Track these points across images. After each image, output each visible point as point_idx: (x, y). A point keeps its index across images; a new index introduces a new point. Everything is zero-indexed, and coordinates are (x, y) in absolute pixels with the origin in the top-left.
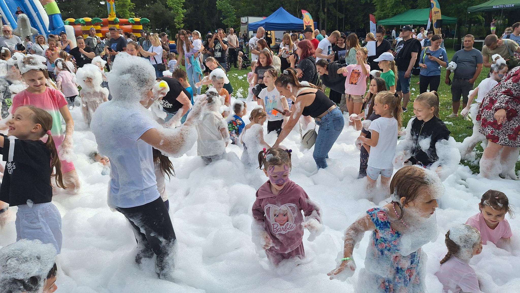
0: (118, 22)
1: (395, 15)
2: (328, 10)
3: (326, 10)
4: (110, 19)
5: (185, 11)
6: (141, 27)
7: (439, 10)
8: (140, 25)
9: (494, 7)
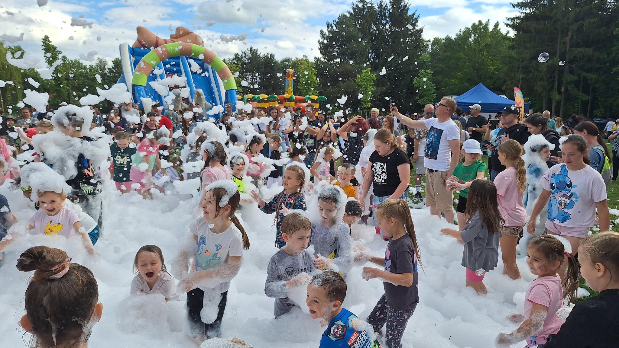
0: (294, 100)
2: (566, 90)
3: (563, 90)
5: (375, 88)
8: (317, 103)
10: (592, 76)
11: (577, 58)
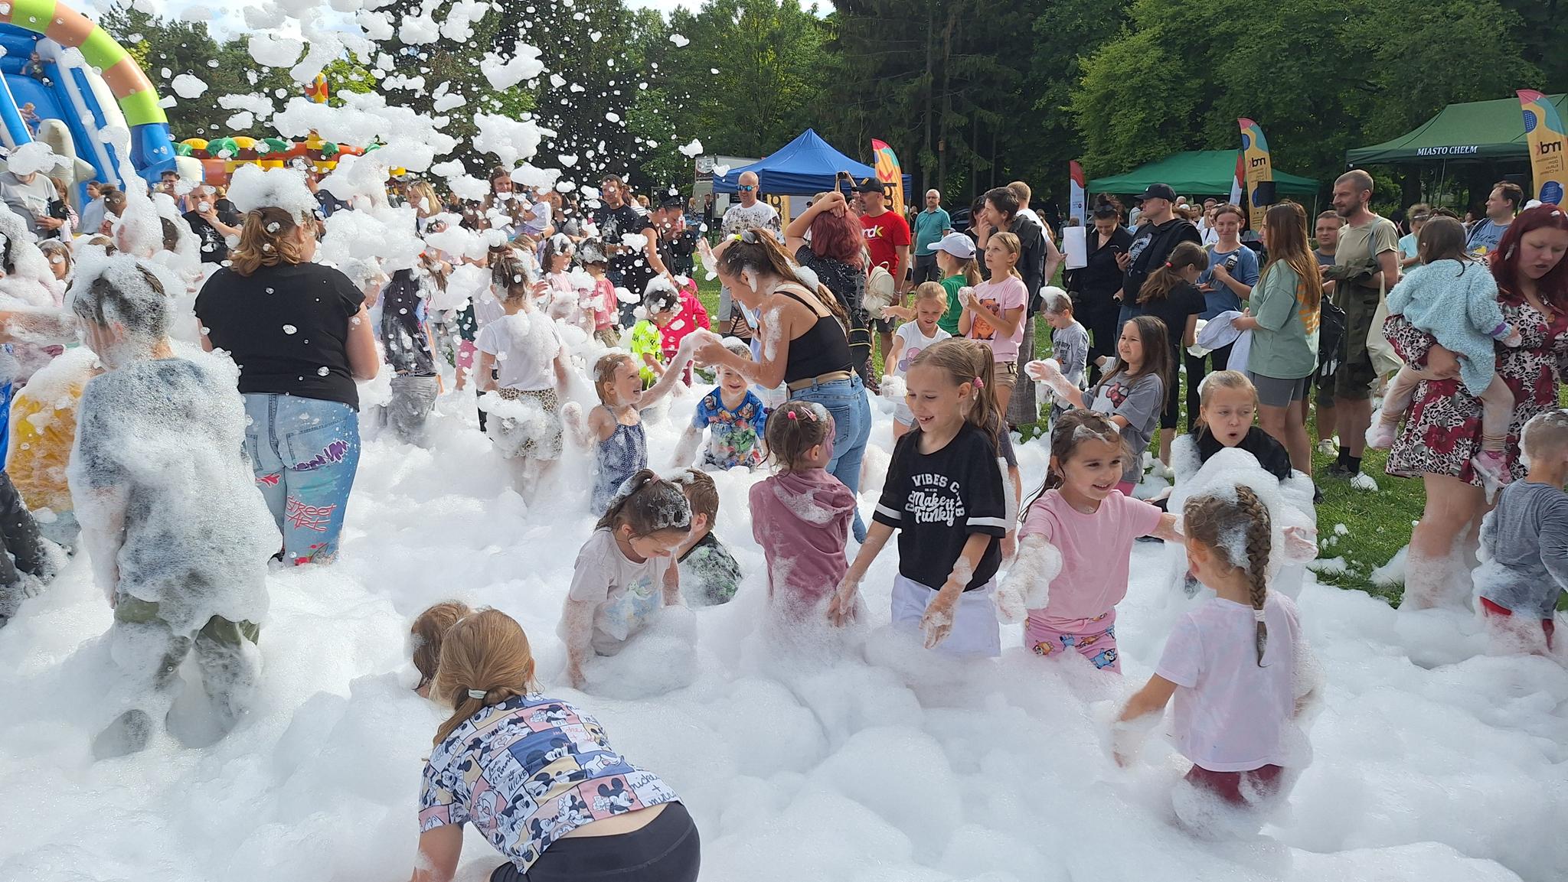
0: (336, 153)
1: (1141, 164)
2: (948, 147)
3: (941, 147)
4: (311, 144)
7: (1267, 156)
10: (994, 117)
11: (967, 77)
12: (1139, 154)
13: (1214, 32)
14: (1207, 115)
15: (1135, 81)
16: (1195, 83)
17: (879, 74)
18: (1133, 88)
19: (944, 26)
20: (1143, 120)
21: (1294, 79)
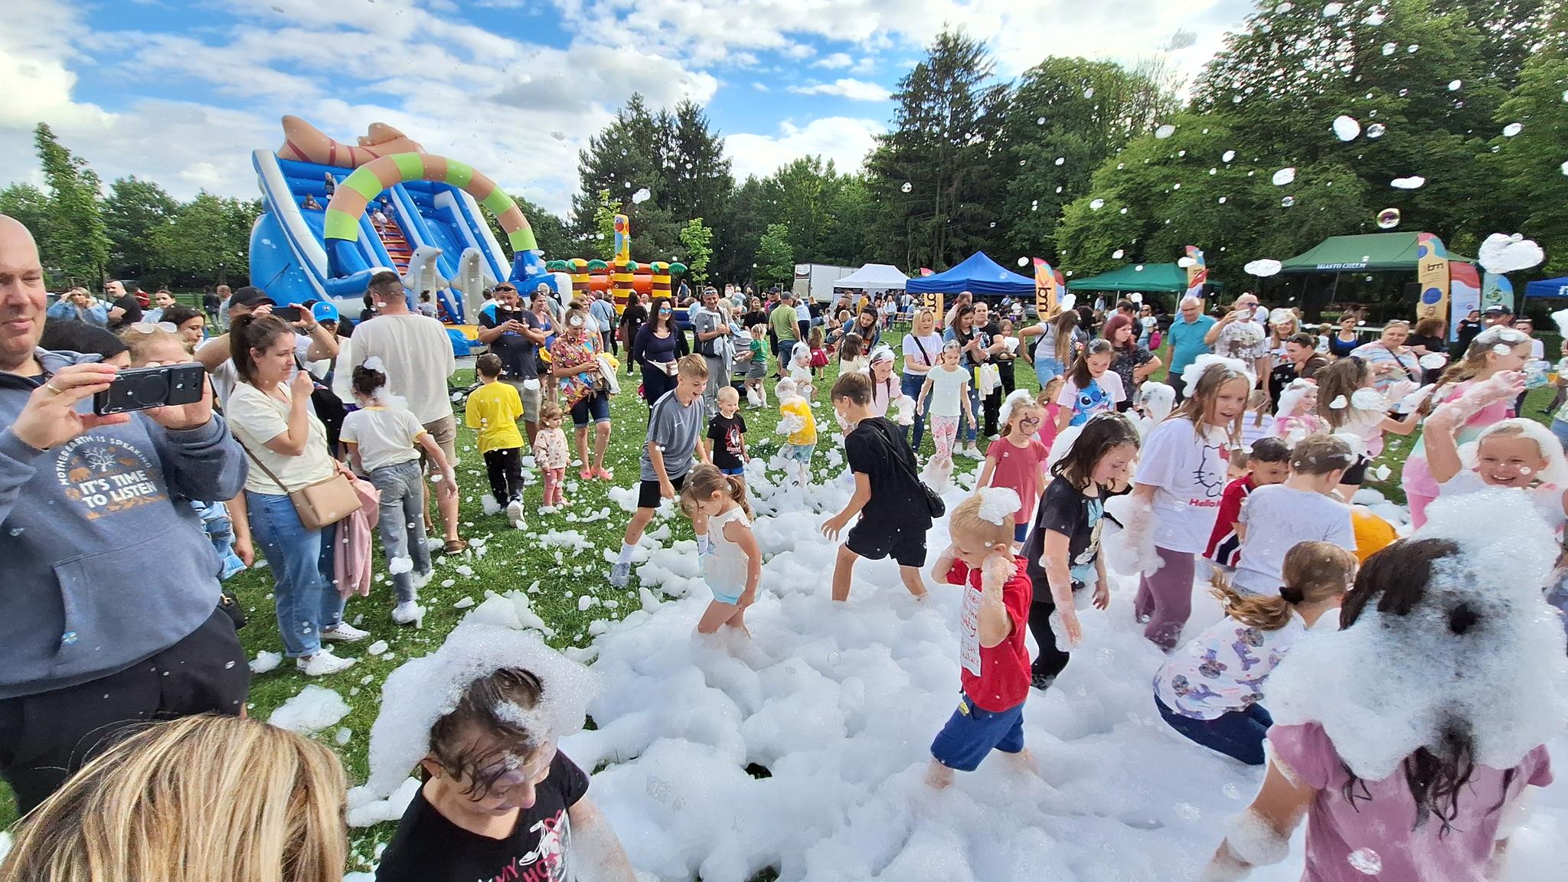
1: (1103, 271)
4: (617, 262)
5: (711, 251)
6: (668, 280)
9: (1320, 267)
12: (1102, 265)
13: (1157, 189)
14: (1150, 242)
15: (1106, 220)
16: (1140, 222)
17: (907, 216)
18: (1104, 225)
19: (951, 186)
20: (1109, 245)
21: (1215, 220)
